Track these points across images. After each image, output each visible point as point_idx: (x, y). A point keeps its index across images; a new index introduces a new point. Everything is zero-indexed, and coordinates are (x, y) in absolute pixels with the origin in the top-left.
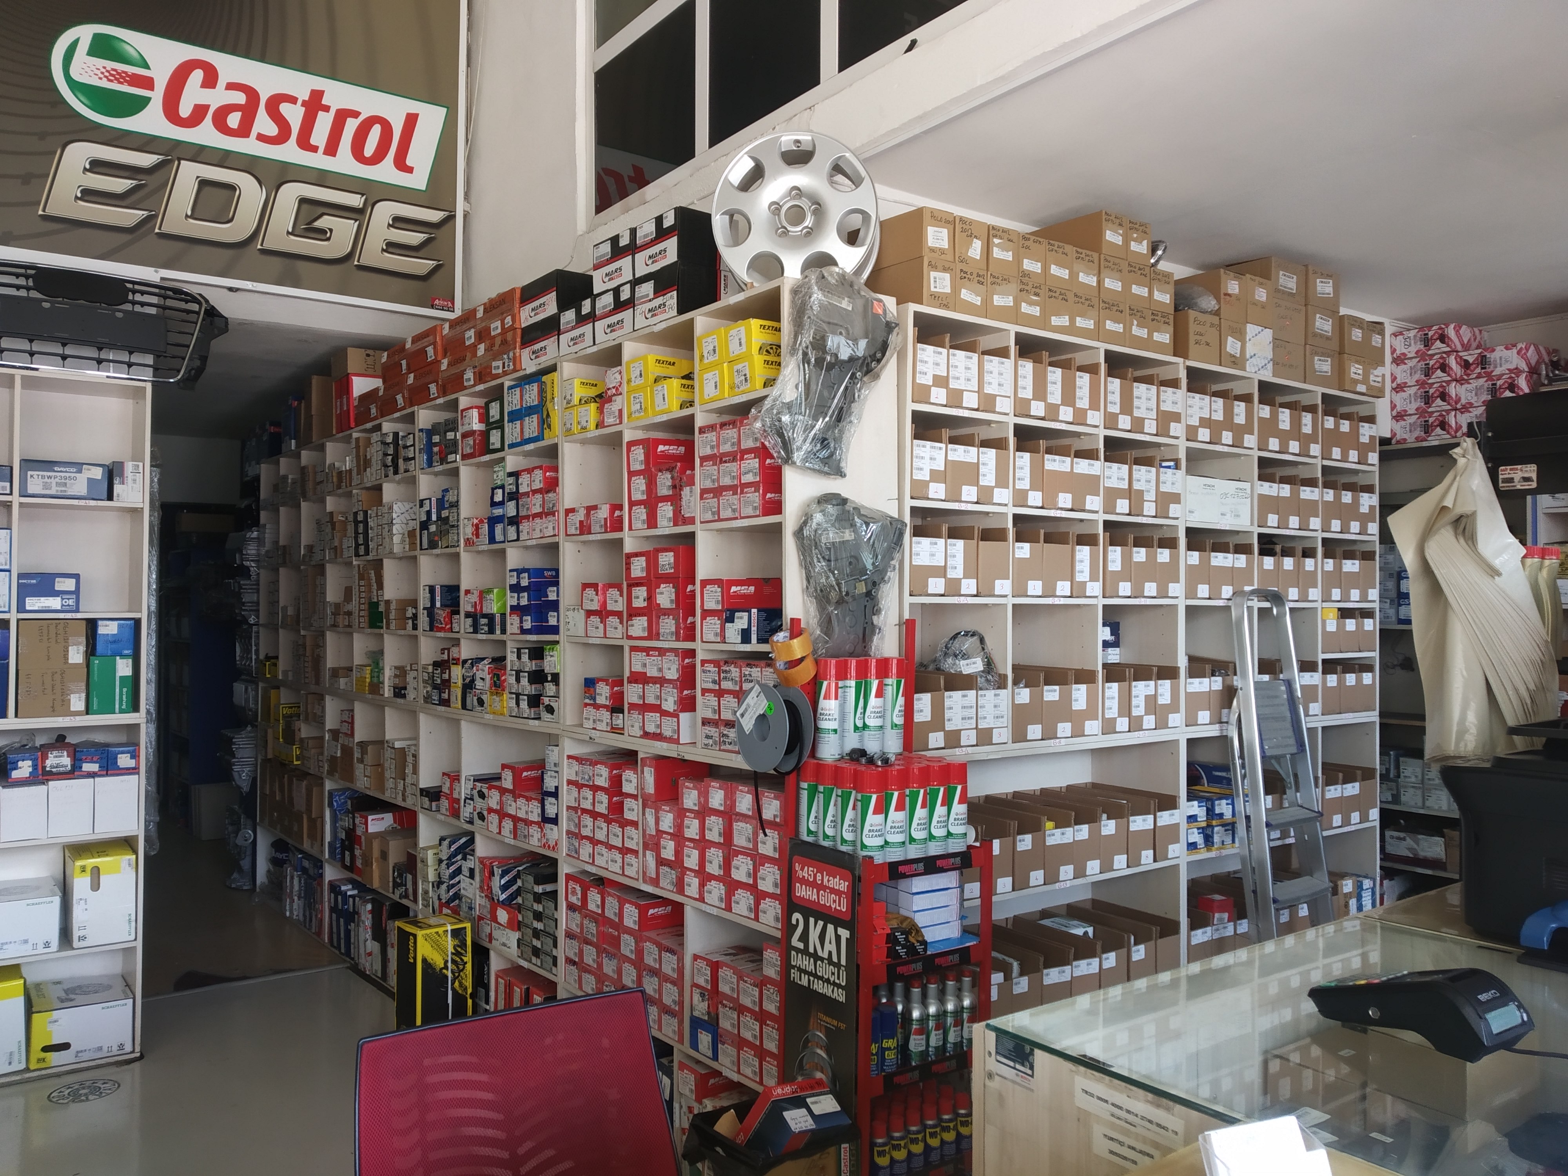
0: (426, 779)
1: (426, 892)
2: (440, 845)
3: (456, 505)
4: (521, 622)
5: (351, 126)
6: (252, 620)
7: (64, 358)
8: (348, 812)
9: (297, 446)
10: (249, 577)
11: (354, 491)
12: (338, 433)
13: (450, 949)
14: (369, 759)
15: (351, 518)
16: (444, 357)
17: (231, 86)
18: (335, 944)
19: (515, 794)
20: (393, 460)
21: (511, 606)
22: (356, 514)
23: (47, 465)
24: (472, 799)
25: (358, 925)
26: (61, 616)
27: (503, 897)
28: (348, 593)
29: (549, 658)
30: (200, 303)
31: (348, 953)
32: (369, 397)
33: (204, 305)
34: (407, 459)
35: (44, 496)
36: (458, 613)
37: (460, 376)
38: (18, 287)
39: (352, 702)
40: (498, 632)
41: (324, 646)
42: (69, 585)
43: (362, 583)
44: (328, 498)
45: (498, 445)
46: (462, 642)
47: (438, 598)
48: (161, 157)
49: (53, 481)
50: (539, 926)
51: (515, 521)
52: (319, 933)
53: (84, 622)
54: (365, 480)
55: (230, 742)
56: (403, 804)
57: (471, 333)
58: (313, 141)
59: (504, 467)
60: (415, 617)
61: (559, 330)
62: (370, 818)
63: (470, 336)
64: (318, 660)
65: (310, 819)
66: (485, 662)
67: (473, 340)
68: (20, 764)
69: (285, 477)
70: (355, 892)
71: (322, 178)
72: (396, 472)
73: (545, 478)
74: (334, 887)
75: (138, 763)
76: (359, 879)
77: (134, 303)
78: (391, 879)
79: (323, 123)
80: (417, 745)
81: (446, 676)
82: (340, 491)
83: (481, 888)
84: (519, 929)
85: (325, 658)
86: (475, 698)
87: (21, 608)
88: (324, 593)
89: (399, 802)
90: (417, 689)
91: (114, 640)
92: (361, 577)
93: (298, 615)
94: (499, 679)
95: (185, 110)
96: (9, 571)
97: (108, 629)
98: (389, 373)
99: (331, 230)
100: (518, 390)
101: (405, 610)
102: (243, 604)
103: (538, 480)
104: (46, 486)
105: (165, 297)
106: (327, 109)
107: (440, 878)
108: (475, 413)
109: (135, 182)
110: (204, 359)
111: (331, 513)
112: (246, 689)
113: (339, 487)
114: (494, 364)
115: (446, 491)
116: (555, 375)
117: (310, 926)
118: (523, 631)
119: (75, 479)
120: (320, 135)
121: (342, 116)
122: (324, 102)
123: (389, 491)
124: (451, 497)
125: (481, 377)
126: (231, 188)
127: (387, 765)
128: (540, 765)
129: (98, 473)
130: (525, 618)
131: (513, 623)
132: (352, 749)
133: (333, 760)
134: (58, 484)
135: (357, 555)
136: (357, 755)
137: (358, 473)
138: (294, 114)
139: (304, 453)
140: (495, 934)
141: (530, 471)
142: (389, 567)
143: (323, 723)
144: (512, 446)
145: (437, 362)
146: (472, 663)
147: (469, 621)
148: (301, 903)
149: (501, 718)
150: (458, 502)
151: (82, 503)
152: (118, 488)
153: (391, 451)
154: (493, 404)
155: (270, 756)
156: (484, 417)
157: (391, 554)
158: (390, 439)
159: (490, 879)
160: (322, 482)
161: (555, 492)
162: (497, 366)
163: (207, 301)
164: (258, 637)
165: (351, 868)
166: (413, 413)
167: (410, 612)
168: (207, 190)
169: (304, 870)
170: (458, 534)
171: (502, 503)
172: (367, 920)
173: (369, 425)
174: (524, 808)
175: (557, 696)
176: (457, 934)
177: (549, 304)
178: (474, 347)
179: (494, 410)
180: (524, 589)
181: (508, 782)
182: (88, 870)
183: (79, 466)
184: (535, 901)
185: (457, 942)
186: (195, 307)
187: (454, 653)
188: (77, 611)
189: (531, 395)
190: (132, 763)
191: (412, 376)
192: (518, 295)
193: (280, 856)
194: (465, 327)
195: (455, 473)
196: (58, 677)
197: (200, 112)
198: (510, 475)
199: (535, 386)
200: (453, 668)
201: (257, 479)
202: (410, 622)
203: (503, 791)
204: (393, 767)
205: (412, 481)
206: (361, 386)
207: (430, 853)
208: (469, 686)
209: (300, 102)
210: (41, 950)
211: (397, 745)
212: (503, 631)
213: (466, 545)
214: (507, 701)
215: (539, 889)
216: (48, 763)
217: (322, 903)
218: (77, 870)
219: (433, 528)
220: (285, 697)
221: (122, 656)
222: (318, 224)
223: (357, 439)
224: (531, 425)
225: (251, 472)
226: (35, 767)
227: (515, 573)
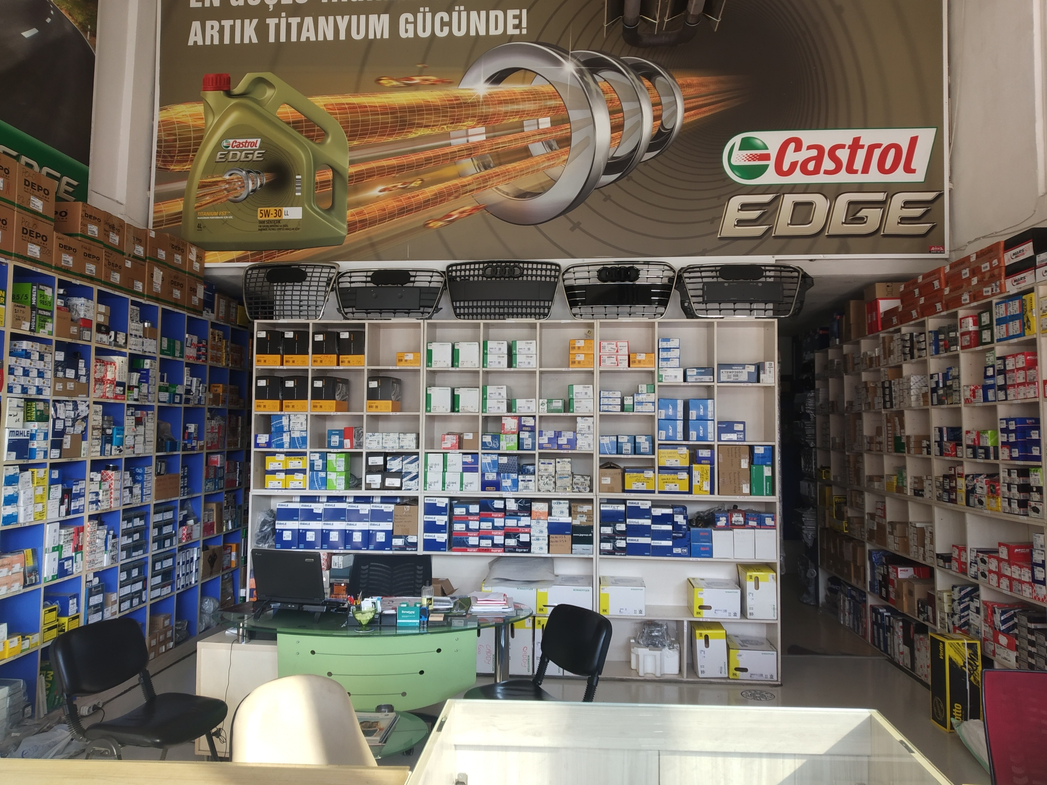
0: (940, 548)
1: (943, 619)
2: (953, 590)
3: (958, 377)
4: (1011, 452)
5: (877, 153)
6: (812, 445)
7: (735, 310)
8: (882, 564)
9: (840, 342)
10: (809, 419)
11: (882, 369)
12: (869, 334)
13: (967, 655)
14: (897, 532)
15: (880, 385)
16: (946, 286)
17: (809, 148)
18: (877, 644)
19: (1011, 562)
20: (910, 350)
21: (1002, 443)
22: (883, 383)
23: (729, 366)
24: (976, 563)
25: (893, 634)
26: (737, 443)
27: (1003, 628)
28: (879, 431)
29: (1034, 476)
30: (798, 272)
31: (886, 651)
32: (890, 313)
33: (801, 273)
34: (920, 350)
35: (728, 382)
36: (961, 445)
37: (959, 298)
38: (713, 277)
39: (884, 497)
40: (992, 458)
41: (863, 462)
42: (739, 427)
43: (889, 425)
44: (863, 373)
45: (989, 340)
46: (965, 463)
47: (945, 435)
48: (775, 195)
49: (732, 374)
50: (1033, 650)
51: (1003, 388)
52: (865, 636)
53: (748, 447)
54: (890, 362)
55: (801, 516)
56: (924, 563)
57: (967, 271)
58: (855, 167)
59: (994, 354)
60: (929, 447)
61: (1036, 266)
62: (899, 569)
63: (966, 273)
64: (858, 471)
65: (855, 566)
66: (982, 477)
67: (968, 275)
68: (721, 519)
69: (832, 361)
70: (889, 614)
71: (861, 188)
72: (912, 357)
73: (1026, 360)
74: (874, 609)
75: (775, 523)
76: (893, 606)
77: (766, 277)
78: (916, 608)
79: (861, 155)
80: (933, 526)
81: (953, 484)
82: (871, 369)
83: (985, 621)
84: (1017, 650)
85: (863, 469)
86: (976, 500)
87: (719, 440)
88: (861, 430)
89: (921, 560)
90: (930, 492)
91: (763, 456)
92: (888, 421)
93: (844, 443)
94: (994, 487)
95: (786, 167)
96: (713, 420)
97: (759, 451)
98: (906, 298)
99: (867, 217)
100: (1003, 305)
101: (921, 442)
102: (806, 435)
103: (1021, 361)
104: (729, 377)
105: (781, 271)
106: (862, 147)
107: (953, 610)
108: (970, 320)
109: (762, 211)
110: (802, 302)
111: (866, 383)
112: (809, 486)
113: (871, 366)
114: (985, 289)
115: (950, 368)
116: (1033, 295)
117: (858, 631)
118: (1012, 458)
119: (742, 372)
120: (859, 164)
121: (872, 148)
122: (861, 143)
123: (907, 369)
124: (954, 372)
125: (974, 298)
126: (810, 204)
127: (911, 537)
128: (1030, 546)
129: (752, 369)
130: (1013, 450)
131: (1004, 453)
132: (885, 526)
133: (871, 532)
134: (734, 376)
135: (885, 407)
136: (888, 529)
137: (885, 358)
138: (843, 155)
139: (845, 346)
140: (997, 651)
141: (1014, 356)
142: (908, 417)
143: (863, 509)
144: (999, 340)
145: (941, 290)
146: (973, 477)
147: (970, 450)
148: (851, 617)
149: (997, 513)
150: (959, 375)
151: (745, 384)
152: (762, 376)
153: (908, 344)
154: (984, 314)
155: (827, 526)
156: (977, 321)
157: (910, 408)
158: (907, 338)
159: (992, 615)
160: (858, 364)
161: (1035, 369)
162: (987, 291)
163: (802, 270)
164: (816, 455)
165: (887, 598)
166: (924, 321)
167: (925, 443)
168: (798, 208)
169: (852, 597)
170: (960, 396)
171: (992, 377)
172: (899, 632)
173: (892, 329)
174: (1018, 573)
175: (1041, 501)
176: (970, 646)
177: (1027, 250)
178: (969, 279)
179: (985, 318)
180: (1012, 431)
181: (1004, 553)
182: (753, 578)
183: (743, 366)
184: (1029, 633)
185: (971, 652)
186: (796, 274)
187: (959, 470)
188: (744, 441)
189: (1014, 307)
190: (772, 523)
191: (923, 299)
192: (1002, 245)
193: (834, 587)
194: (962, 266)
195: (957, 357)
196: (736, 475)
197: (793, 165)
198: (999, 358)
199: (1017, 303)
200: (958, 479)
201: (813, 361)
202: (925, 450)
203: (1000, 560)
204: (915, 539)
205: (925, 363)
206: (884, 305)
207: (945, 595)
208: (970, 492)
209: (847, 147)
210: (732, 617)
211: (918, 525)
212: (997, 457)
213: (965, 402)
214: (1001, 503)
215: (1032, 626)
216: (733, 519)
217: (866, 617)
218: (748, 578)
219: (941, 392)
220: (835, 491)
221: (767, 465)
222: (859, 215)
223: (884, 338)
224: (1015, 327)
225: (807, 357)
226: (727, 520)
227: (1005, 421)
